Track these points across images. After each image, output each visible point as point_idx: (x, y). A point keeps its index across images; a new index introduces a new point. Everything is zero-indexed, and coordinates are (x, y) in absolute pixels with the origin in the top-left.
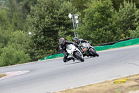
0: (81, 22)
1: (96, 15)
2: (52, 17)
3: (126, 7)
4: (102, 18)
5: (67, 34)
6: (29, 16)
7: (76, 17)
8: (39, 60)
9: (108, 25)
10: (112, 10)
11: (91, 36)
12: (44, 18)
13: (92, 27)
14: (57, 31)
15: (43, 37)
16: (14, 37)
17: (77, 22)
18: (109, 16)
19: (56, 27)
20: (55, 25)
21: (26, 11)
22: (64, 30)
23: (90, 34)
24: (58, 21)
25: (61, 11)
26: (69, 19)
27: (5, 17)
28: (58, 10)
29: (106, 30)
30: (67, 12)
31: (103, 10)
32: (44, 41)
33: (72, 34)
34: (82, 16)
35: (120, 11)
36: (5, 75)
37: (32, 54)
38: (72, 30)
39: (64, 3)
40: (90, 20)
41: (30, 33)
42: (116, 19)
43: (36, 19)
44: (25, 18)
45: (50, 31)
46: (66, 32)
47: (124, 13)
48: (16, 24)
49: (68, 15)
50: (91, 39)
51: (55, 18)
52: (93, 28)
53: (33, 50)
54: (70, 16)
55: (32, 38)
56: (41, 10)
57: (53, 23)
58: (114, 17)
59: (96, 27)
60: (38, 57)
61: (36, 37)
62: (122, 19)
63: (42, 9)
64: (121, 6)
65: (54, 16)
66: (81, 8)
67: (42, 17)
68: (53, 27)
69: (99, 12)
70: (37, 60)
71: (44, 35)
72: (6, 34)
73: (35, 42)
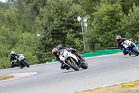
0: (90, 25)
1: (106, 18)
2: (61, 20)
3: (135, 11)
4: (111, 22)
5: (76, 37)
6: (38, 18)
7: (85, 20)
8: (47, 63)
9: (117, 29)
10: (121, 14)
11: (100, 39)
12: (53, 21)
13: (101, 30)
14: (66, 34)
15: (51, 40)
16: (22, 38)
17: (86, 25)
18: (118, 20)
19: (65, 29)
20: (64, 27)
21: (35, 13)
22: (73, 33)
23: (98, 38)
24: (66, 23)
25: (71, 13)
26: (78, 22)
27: (14, 18)
28: (67, 12)
29: (114, 34)
30: (76, 14)
31: (112, 14)
32: (52, 43)
33: (81, 37)
34: (91, 19)
35: (129, 15)
36: (12, 77)
37: (40, 56)
38: (81, 33)
39: (74, 6)
40: (99, 23)
41: (38, 35)
42: (125, 23)
43: (45, 21)
44: (33, 20)
45: (59, 34)
46: (74, 35)
47: (134, 17)
48: (24, 26)
49: (76, 18)
50: (100, 42)
51: (64, 21)
52: (101, 32)
53: (41, 52)
54: (79, 19)
55: (41, 40)
56: (50, 12)
57: (62, 26)
58: (123, 21)
59: (105, 30)
60: (46, 59)
61: (44, 39)
62: (130, 24)
63: (52, 11)
64: (130, 10)
65: (63, 18)
66: (90, 11)
67: (51, 19)
68: (61, 30)
69: (108, 15)
70: (45, 62)
71: (52, 37)
72: (14, 35)
73: (43, 44)
